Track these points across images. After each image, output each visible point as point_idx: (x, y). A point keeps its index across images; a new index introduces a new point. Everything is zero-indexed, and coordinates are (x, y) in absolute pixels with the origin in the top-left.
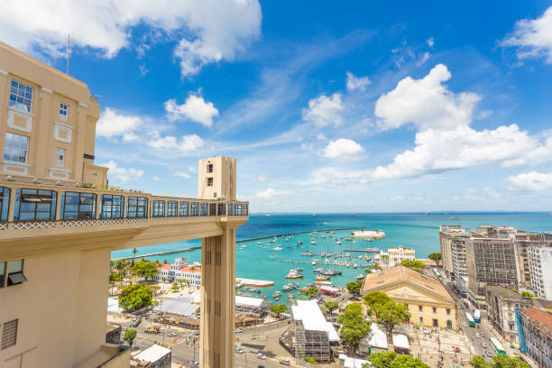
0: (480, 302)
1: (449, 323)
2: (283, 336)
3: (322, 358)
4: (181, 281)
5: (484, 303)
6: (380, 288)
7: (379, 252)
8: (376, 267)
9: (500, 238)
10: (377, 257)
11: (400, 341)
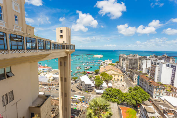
0: (128, 74)
1: (121, 79)
2: (77, 86)
3: (90, 91)
4: (40, 71)
5: (129, 74)
6: (105, 71)
7: (102, 61)
8: (102, 65)
9: (135, 57)
10: (102, 63)
11: (110, 85)
